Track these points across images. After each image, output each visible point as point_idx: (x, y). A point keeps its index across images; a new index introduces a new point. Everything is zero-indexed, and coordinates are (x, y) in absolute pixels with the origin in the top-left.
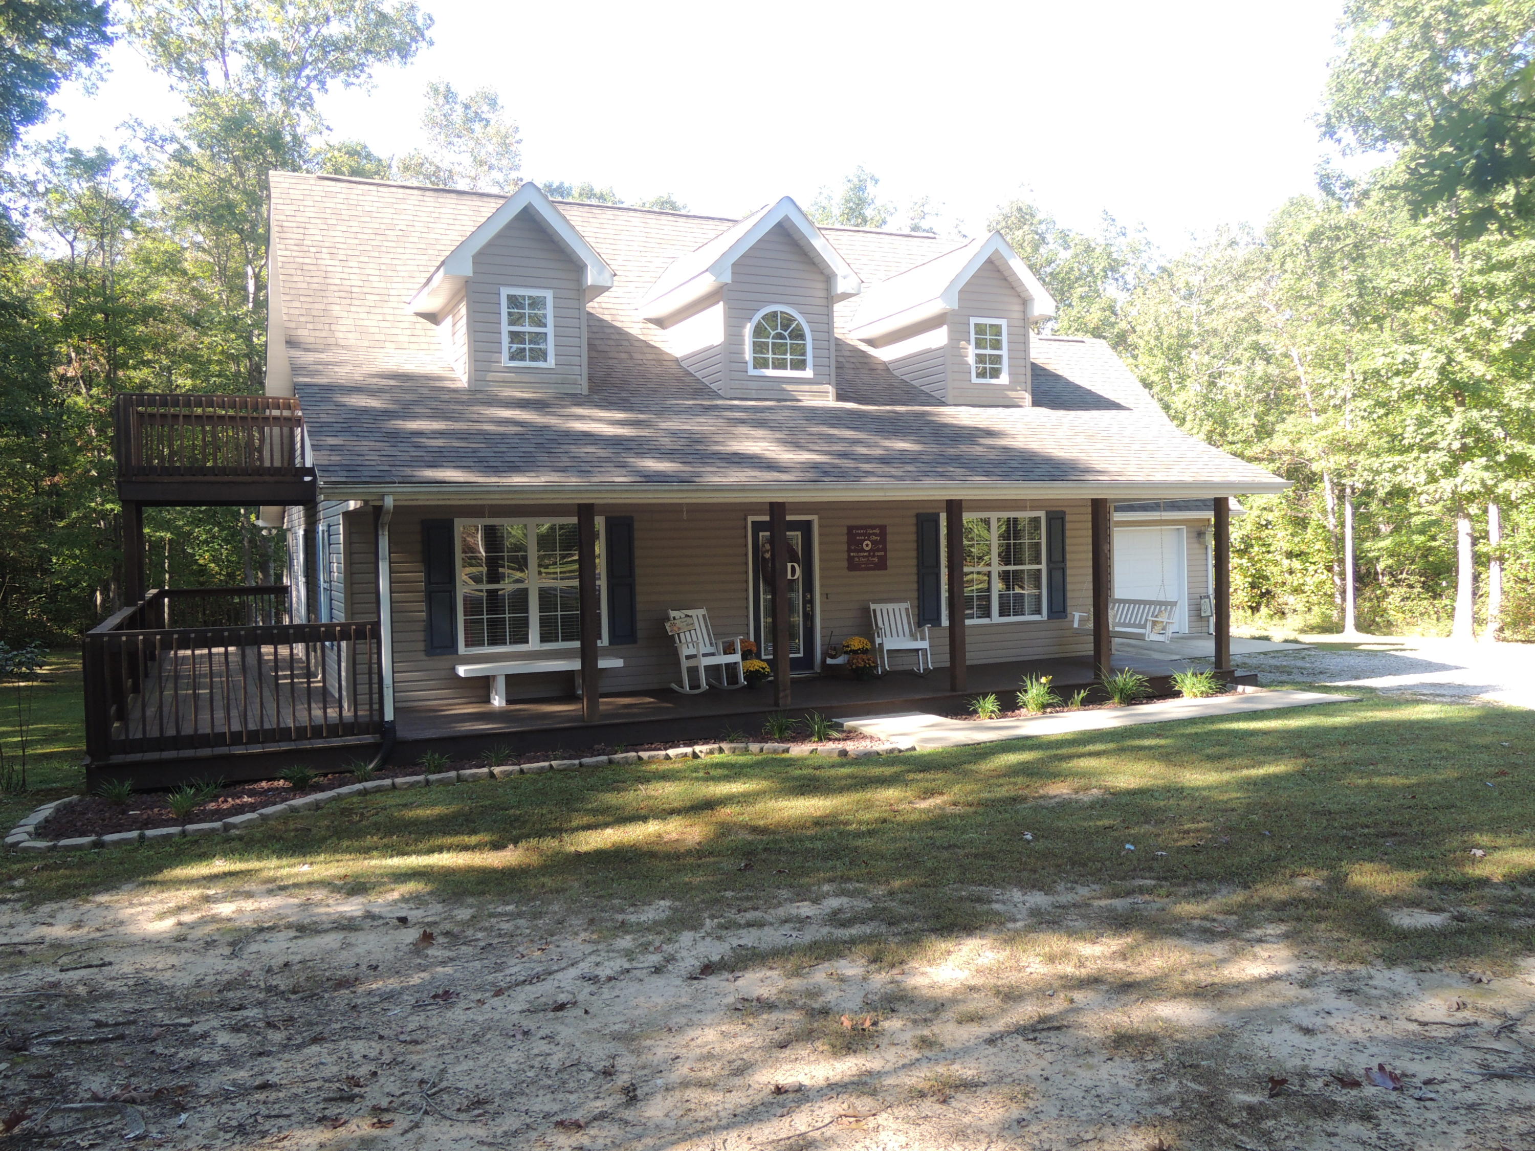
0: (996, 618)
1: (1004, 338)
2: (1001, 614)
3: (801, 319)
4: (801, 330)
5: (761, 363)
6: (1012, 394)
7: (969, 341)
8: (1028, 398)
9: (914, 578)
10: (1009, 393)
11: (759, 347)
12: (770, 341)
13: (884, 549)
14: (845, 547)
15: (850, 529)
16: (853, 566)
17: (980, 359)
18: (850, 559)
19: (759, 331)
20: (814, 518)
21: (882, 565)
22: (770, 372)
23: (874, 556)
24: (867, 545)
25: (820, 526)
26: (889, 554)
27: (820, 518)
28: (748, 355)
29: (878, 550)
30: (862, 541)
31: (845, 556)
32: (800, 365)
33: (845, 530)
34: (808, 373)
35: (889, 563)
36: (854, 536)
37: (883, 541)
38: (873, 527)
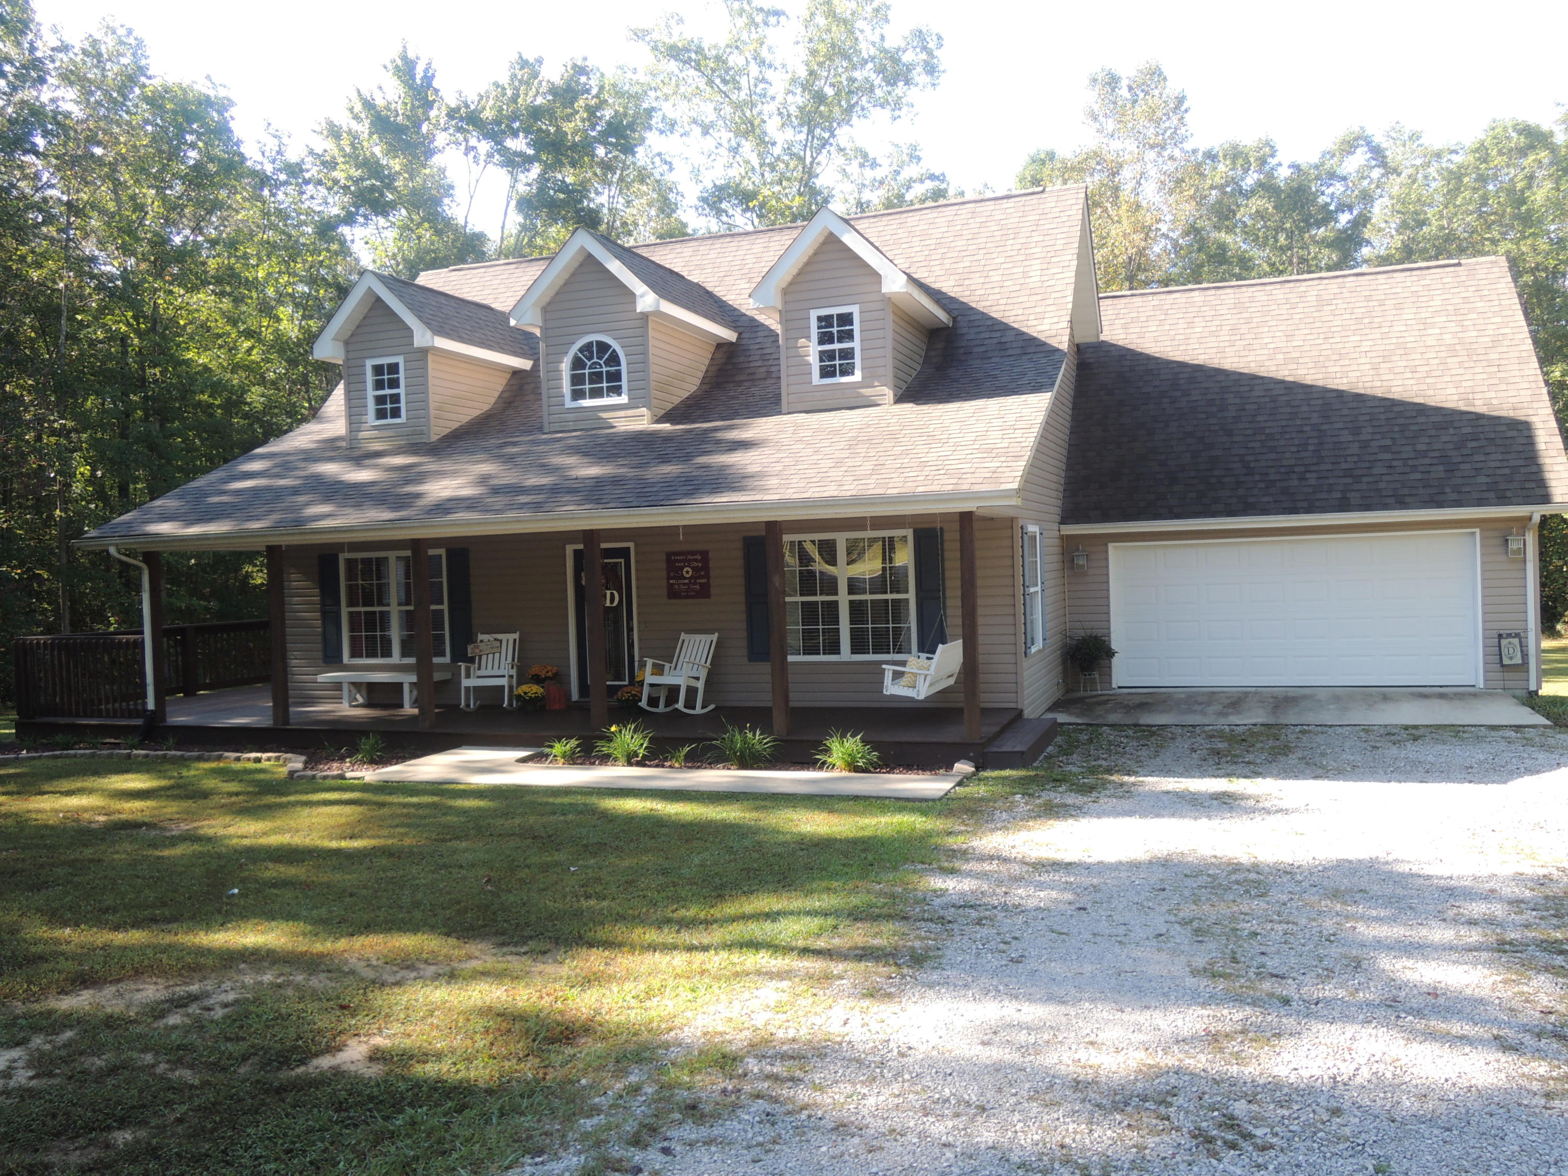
0: (846, 654)
1: (856, 327)
2: (854, 651)
3: (615, 345)
4: (617, 356)
5: (577, 395)
6: (866, 392)
7: (808, 337)
8: (888, 394)
9: (743, 608)
10: (863, 391)
11: (576, 380)
12: (587, 371)
13: (707, 576)
14: (664, 574)
15: (669, 555)
16: (673, 594)
17: (824, 356)
18: (670, 587)
19: (577, 364)
20: (631, 545)
21: (704, 592)
22: (587, 403)
23: (695, 584)
24: (688, 572)
25: (636, 553)
26: (712, 582)
27: (636, 545)
28: (566, 387)
29: (701, 577)
30: (682, 568)
31: (664, 583)
32: (617, 390)
33: (664, 557)
34: (624, 399)
35: (712, 591)
36: (673, 562)
37: (706, 567)
38: (693, 553)
